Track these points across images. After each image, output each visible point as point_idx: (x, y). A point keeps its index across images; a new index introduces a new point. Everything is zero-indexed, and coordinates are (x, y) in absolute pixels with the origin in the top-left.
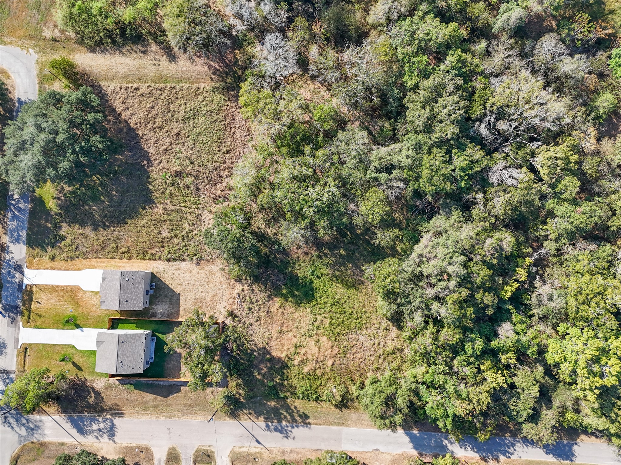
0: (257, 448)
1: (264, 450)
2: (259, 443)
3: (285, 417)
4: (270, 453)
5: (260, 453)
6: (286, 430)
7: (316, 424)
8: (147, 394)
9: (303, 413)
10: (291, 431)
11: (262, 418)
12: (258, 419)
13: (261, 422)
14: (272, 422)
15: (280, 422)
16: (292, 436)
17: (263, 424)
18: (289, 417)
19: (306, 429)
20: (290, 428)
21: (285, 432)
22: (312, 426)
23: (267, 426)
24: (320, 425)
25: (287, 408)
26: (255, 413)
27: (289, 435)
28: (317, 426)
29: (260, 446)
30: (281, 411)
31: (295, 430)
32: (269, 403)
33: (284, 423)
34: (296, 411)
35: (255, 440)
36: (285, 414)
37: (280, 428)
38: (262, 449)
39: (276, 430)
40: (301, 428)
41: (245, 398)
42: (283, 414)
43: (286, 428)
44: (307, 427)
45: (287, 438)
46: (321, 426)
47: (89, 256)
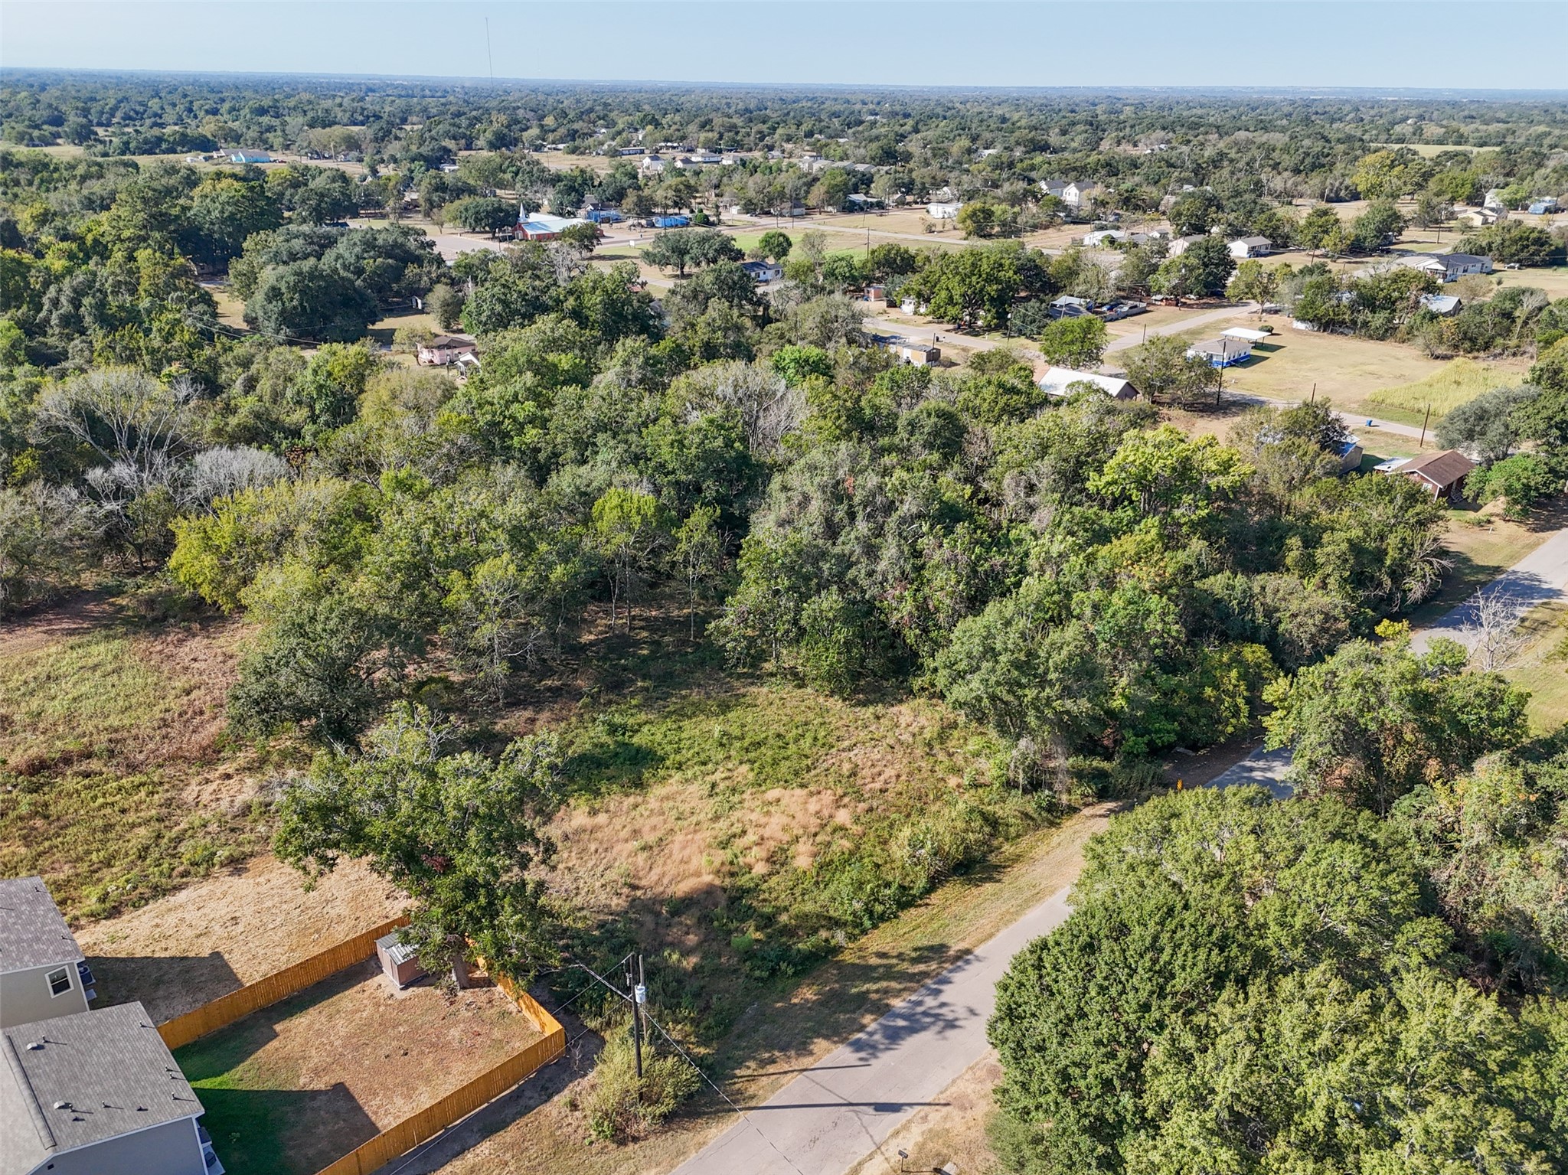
0: (906, 1127)
1: (935, 1116)
2: (894, 1108)
3: (886, 992)
4: (963, 1108)
5: (932, 1135)
6: (925, 1014)
7: (982, 941)
9: (916, 950)
10: (943, 1005)
11: (820, 1045)
12: (811, 1053)
13: (829, 1053)
14: (862, 1028)
15: (881, 1010)
16: (961, 1012)
17: (842, 1053)
18: (894, 985)
19: (972, 969)
20: (930, 1002)
21: (928, 1020)
22: (977, 951)
23: (858, 1046)
24: (991, 936)
25: (865, 972)
26: (781, 1050)
27: (950, 1017)
28: (990, 942)
29: (908, 1114)
30: (854, 990)
31: (949, 993)
32: (795, 1001)
33: (898, 1003)
34: (895, 961)
35: (870, 1110)
36: (875, 987)
37: (901, 1023)
38: (925, 1118)
39: (894, 1036)
40: (957, 977)
41: (704, 1042)
42: (868, 992)
43: (920, 1009)
44: (968, 962)
45: (954, 1027)
46: (999, 935)
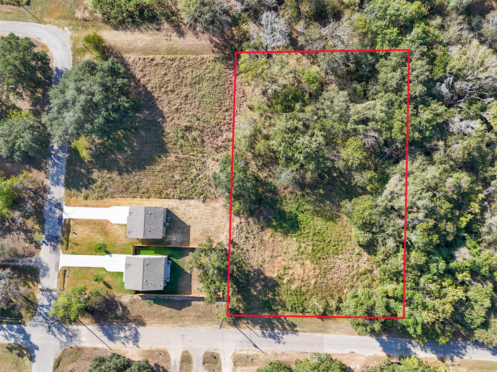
0: (255, 351)
1: (260, 353)
2: (256, 347)
3: (277, 326)
4: (265, 355)
5: (257, 355)
6: (278, 337)
7: (302, 332)
8: (164, 307)
9: (291, 322)
10: (282, 338)
11: (258, 327)
12: (254, 327)
13: (257, 330)
14: (267, 330)
15: (273, 329)
16: (283, 342)
17: (259, 332)
18: (280, 326)
19: (294, 336)
20: (281, 335)
21: (277, 338)
22: (299, 333)
23: (263, 333)
24: (305, 332)
25: (278, 318)
26: (252, 322)
27: (280, 340)
28: (304, 333)
29: (257, 349)
30: (273, 321)
31: (285, 336)
32: (263, 314)
33: (276, 331)
34: (285, 321)
35: (253, 344)
36: (277, 323)
37: (273, 334)
38: (258, 352)
39: (270, 336)
40: (290, 335)
41: (243, 310)
42: (275, 323)
43: (278, 335)
44: (295, 334)
45: (279, 343)
46: (307, 333)
47: (115, 196)
